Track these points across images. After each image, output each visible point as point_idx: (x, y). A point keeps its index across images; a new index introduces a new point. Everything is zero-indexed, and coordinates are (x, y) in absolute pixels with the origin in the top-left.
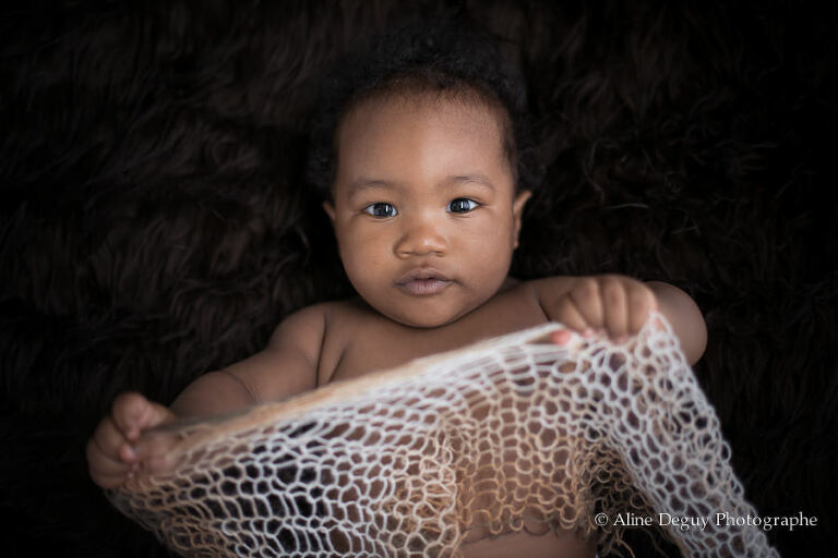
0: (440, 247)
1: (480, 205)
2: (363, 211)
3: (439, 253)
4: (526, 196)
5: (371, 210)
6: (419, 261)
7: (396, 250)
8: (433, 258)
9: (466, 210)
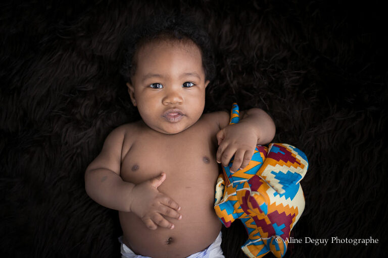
0: (181, 101)
1: (195, 85)
2: (149, 86)
3: (180, 103)
4: (208, 82)
5: (152, 86)
6: (172, 106)
7: (163, 101)
8: (177, 105)
9: (190, 87)
